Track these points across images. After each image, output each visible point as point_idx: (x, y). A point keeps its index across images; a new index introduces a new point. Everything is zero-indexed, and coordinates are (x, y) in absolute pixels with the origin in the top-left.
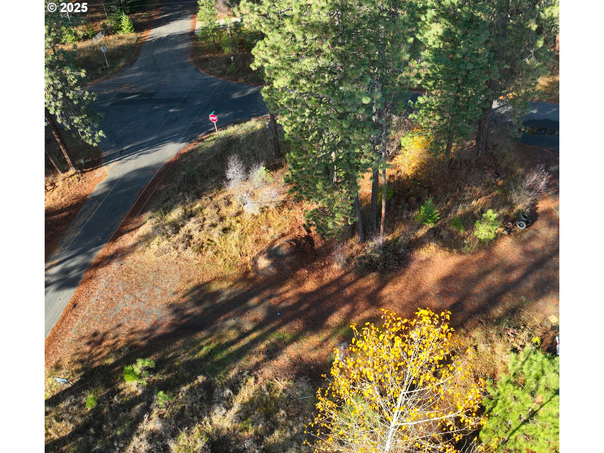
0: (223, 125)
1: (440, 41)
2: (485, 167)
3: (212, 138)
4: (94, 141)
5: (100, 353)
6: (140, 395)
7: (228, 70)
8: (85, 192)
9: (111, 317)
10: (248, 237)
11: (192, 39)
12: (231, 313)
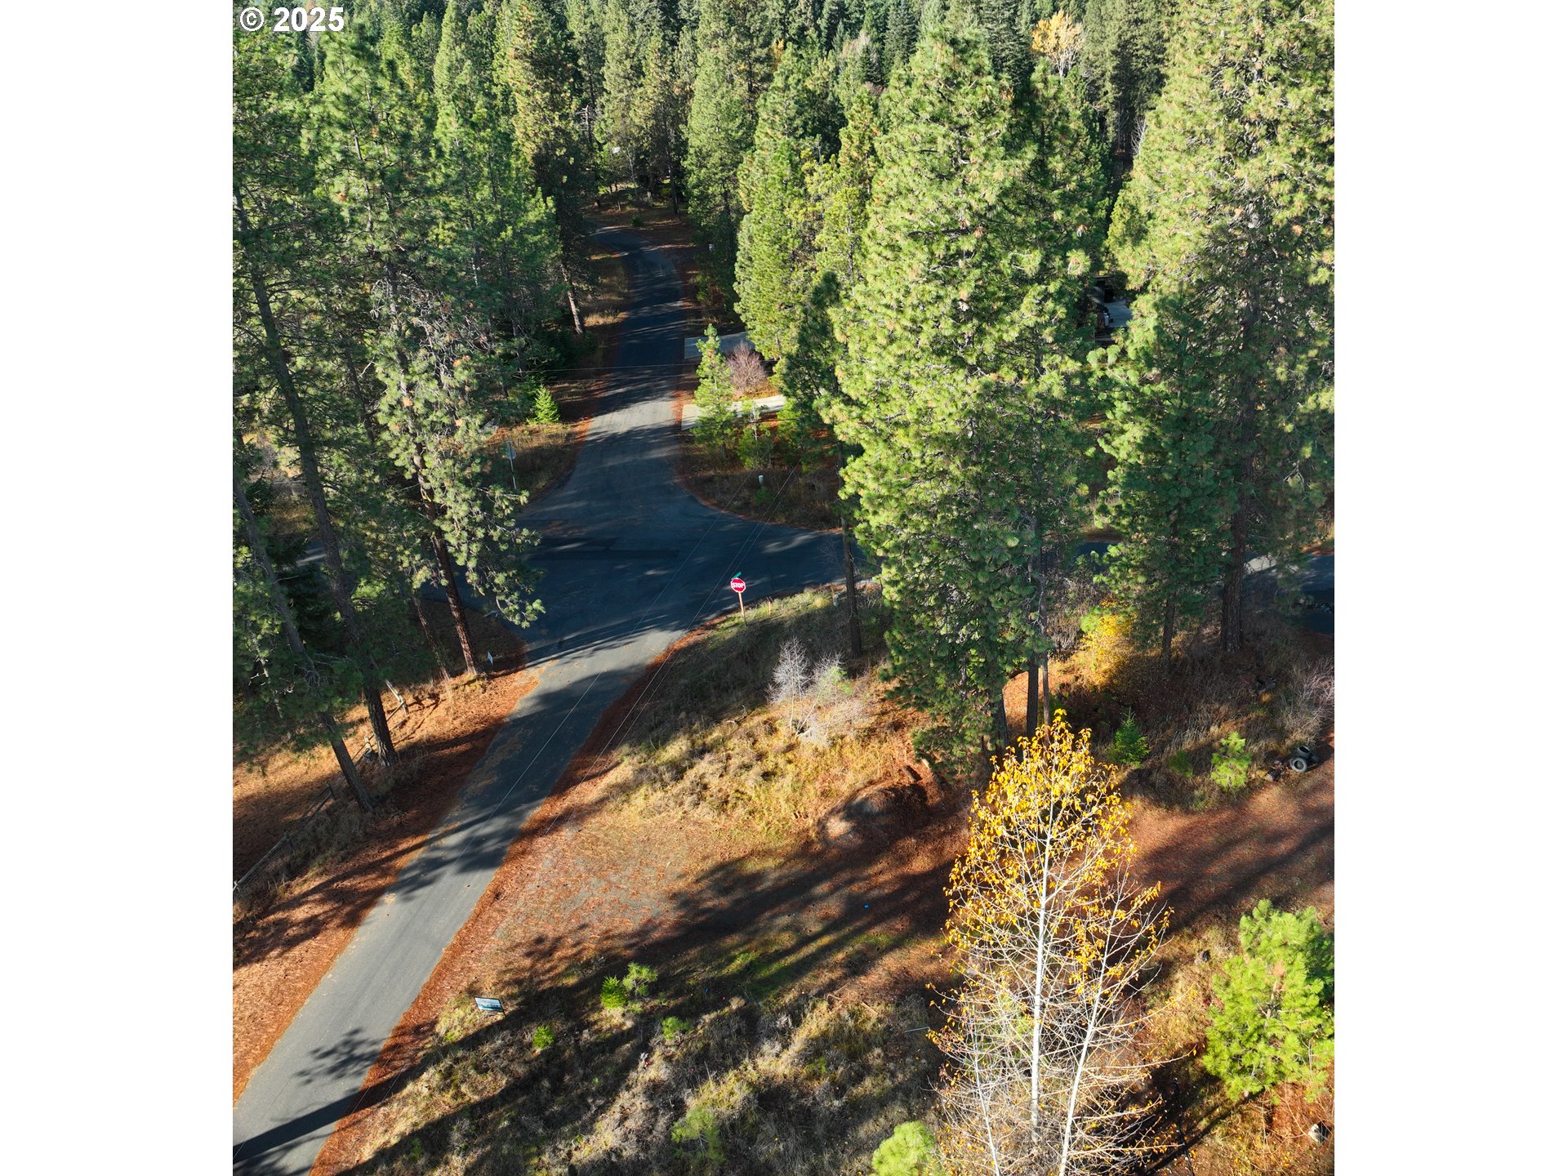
0: (752, 599)
1: (1139, 453)
2: (1239, 671)
3: (732, 623)
4: (523, 618)
5: (552, 969)
6: (629, 1030)
7: (754, 500)
8: (499, 710)
9: (567, 913)
10: (809, 787)
11: (678, 440)
12: (783, 907)
